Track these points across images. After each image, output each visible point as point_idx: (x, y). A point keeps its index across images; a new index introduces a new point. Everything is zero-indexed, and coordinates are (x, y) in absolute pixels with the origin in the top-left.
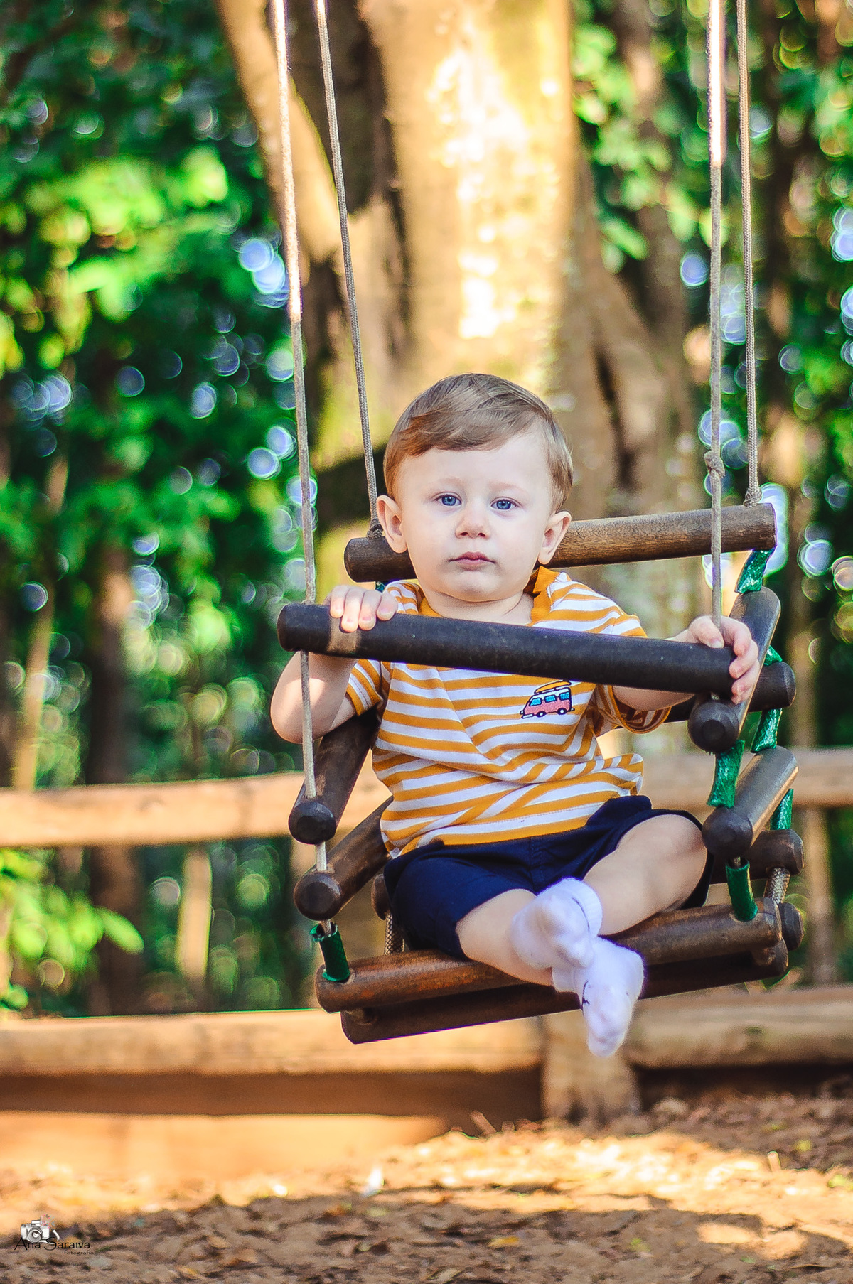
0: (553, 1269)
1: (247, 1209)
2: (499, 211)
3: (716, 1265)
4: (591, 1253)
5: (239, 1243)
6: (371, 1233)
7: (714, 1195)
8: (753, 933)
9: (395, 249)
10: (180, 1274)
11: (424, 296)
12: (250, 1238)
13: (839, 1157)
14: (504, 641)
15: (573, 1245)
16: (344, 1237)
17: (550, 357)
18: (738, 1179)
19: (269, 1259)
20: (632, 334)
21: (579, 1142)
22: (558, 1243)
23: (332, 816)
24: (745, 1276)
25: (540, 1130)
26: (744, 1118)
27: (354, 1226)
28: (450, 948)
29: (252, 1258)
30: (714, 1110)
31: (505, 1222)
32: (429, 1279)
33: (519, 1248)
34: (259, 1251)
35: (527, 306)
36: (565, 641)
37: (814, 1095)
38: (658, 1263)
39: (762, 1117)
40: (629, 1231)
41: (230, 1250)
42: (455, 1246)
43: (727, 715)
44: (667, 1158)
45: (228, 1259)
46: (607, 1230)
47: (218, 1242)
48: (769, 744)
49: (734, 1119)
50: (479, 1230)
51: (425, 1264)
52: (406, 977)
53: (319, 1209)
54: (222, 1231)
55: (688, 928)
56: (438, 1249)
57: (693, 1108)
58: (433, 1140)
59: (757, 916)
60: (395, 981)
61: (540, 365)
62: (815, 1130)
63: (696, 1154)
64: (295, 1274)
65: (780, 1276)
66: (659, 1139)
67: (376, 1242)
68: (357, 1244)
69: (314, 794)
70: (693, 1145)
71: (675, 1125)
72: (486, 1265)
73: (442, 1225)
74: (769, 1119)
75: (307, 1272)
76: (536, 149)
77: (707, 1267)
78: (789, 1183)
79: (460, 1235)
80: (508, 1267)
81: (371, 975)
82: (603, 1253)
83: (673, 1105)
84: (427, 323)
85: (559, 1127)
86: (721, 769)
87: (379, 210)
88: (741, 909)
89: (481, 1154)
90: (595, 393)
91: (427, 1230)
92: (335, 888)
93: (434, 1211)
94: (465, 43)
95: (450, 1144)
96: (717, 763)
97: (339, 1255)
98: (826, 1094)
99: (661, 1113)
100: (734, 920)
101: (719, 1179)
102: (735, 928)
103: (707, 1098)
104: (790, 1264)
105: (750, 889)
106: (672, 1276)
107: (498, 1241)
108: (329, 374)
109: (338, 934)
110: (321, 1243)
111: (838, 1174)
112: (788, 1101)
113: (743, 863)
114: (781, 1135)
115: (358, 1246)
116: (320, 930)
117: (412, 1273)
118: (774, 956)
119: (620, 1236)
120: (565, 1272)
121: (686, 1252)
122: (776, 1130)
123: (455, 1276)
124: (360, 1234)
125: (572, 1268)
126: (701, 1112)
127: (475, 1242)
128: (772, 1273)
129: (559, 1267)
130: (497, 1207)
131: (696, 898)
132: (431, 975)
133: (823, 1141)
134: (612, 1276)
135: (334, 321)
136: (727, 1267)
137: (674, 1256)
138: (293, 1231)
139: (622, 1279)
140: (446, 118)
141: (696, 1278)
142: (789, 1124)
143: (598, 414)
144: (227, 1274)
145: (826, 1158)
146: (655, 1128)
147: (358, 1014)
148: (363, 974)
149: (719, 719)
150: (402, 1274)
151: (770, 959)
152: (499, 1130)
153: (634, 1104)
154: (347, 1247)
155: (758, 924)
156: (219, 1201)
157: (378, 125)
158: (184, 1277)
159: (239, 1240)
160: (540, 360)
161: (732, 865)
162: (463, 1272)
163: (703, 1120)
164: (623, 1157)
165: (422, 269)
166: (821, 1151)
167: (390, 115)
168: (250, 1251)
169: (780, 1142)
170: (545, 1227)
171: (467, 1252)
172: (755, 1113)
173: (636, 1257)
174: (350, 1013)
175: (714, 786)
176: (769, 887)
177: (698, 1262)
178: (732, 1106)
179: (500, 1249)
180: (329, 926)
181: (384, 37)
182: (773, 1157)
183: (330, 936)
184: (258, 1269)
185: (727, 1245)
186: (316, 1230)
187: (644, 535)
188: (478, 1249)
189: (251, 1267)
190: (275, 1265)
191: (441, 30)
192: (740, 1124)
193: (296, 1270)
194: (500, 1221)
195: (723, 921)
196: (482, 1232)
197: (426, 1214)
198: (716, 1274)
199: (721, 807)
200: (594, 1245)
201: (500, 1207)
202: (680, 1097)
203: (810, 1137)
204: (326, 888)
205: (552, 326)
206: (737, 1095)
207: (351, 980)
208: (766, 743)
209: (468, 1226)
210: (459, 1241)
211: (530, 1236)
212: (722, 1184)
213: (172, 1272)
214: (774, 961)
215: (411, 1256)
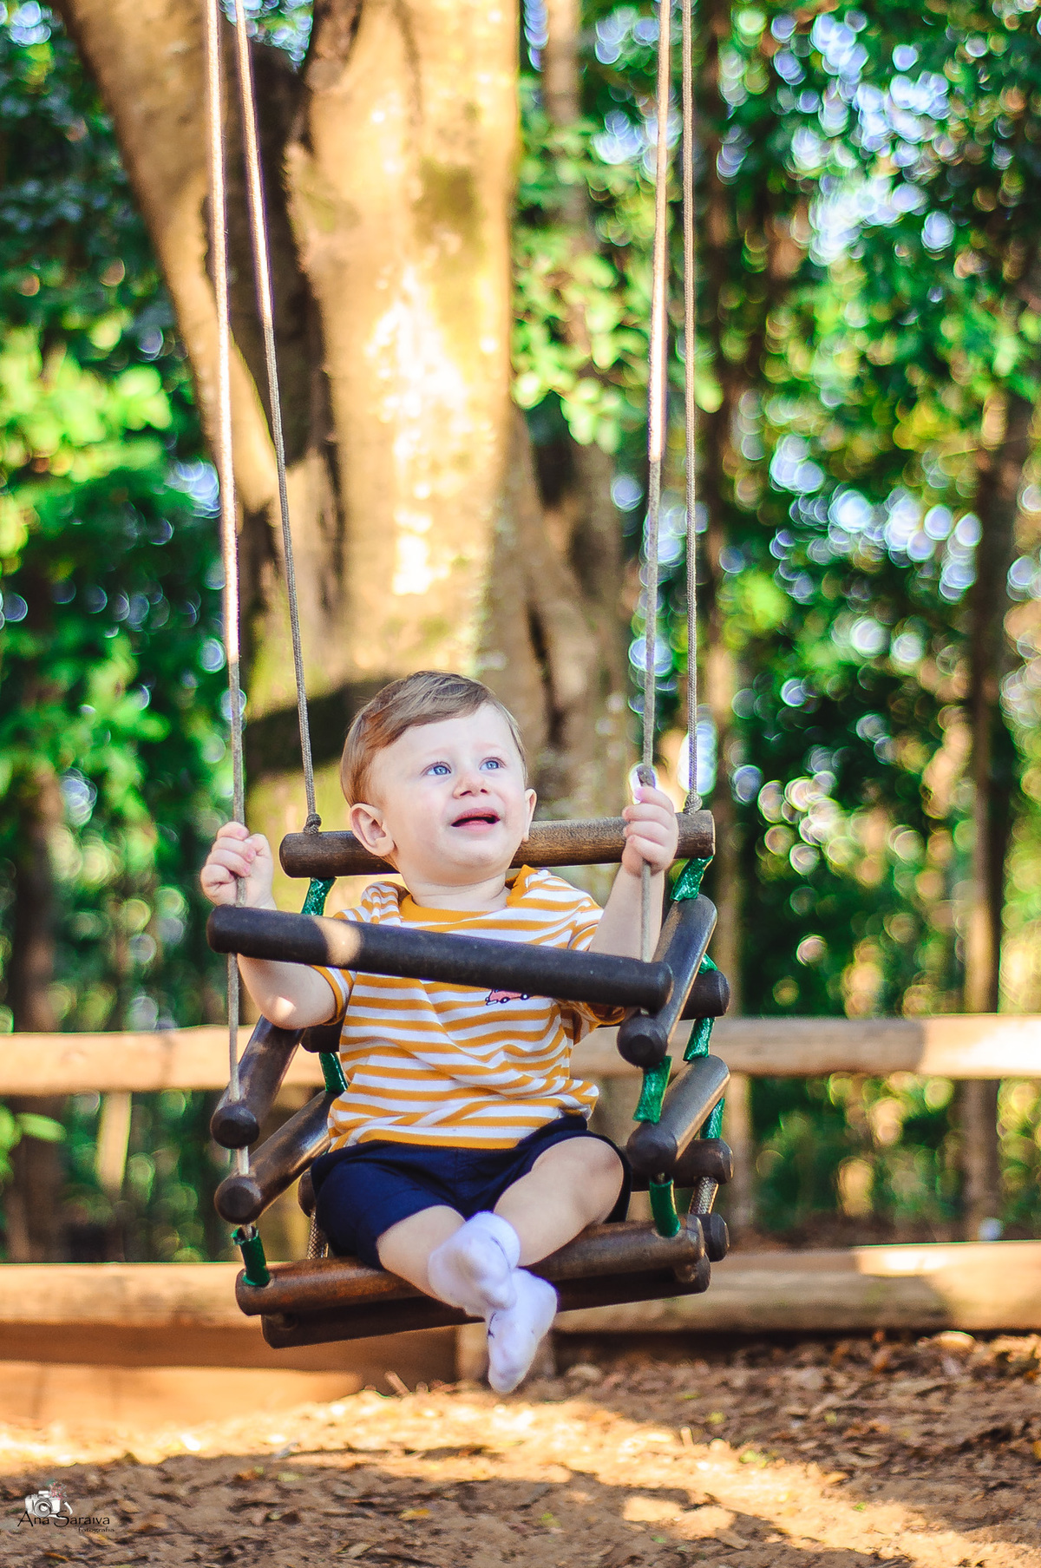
0: (464, 1544)
1: (159, 1468)
2: (435, 468)
3: (627, 1544)
4: (502, 1528)
5: (150, 1507)
6: (283, 1501)
7: (627, 1468)
8: (675, 1249)
9: (330, 502)
10: (90, 1540)
11: (357, 550)
12: (160, 1502)
13: (751, 1430)
14: (434, 950)
15: (484, 1519)
16: (256, 1504)
17: (482, 616)
18: (650, 1452)
19: (181, 1525)
20: (564, 592)
21: (493, 1407)
22: (468, 1516)
23: (255, 1120)
24: (655, 1557)
25: (455, 1392)
26: (659, 1385)
27: (266, 1493)
28: (370, 1259)
29: (162, 1524)
30: (629, 1376)
31: (416, 1493)
32: (339, 1553)
33: (431, 1521)
34: (170, 1517)
35: (461, 564)
36: (494, 952)
37: (729, 1363)
38: (569, 1540)
39: (677, 1383)
40: (541, 1505)
41: (141, 1515)
42: (365, 1517)
43: (657, 1030)
44: (580, 1426)
45: (138, 1524)
46: (519, 1503)
47: (129, 1506)
48: (701, 1053)
49: (648, 1386)
50: (391, 1500)
51: (335, 1535)
52: (326, 1283)
53: (231, 1471)
54: (133, 1495)
55: (611, 1242)
56: (350, 1520)
57: (607, 1373)
58: (346, 1398)
59: (679, 1232)
60: (316, 1287)
61: (472, 624)
62: (729, 1400)
63: (609, 1423)
64: (205, 1543)
65: (689, 1557)
66: (573, 1406)
67: (287, 1511)
68: (269, 1511)
69: (238, 1097)
70: (606, 1415)
71: (589, 1390)
72: (397, 1541)
73: (353, 1494)
74: (683, 1387)
75: (217, 1540)
76: (474, 406)
77: (618, 1545)
78: (700, 1457)
79: (371, 1506)
80: (418, 1542)
81: (293, 1281)
82: (513, 1528)
83: (588, 1371)
84: (361, 580)
85: (472, 1390)
86: (648, 1084)
87: (315, 464)
88: (663, 1223)
89: (394, 1415)
90: (526, 652)
91: (339, 1499)
92: (256, 1191)
93: (345, 1477)
94: (406, 299)
95: (364, 1403)
96: (645, 1078)
97: (251, 1523)
98: (740, 1362)
99: (575, 1378)
100: (657, 1235)
101: (632, 1451)
102: (657, 1244)
103: (621, 1364)
104: (701, 1546)
105: (674, 1206)
106: (582, 1554)
107: (409, 1513)
108: (260, 625)
109: (258, 1238)
110: (231, 1509)
111: (750, 1449)
112: (702, 1368)
113: (667, 1179)
114: (693, 1405)
115: (269, 1514)
116: (241, 1234)
117: (323, 1546)
118: (697, 1273)
119: (532, 1510)
120: (476, 1549)
121: (596, 1530)
122: (689, 1400)
123: (365, 1551)
124: (269, 1501)
125: (482, 1544)
126: (615, 1378)
127: (386, 1513)
128: (681, 1554)
129: (470, 1543)
130: (408, 1475)
131: (619, 1212)
132: (351, 1283)
133: (735, 1412)
134: (522, 1553)
135: (267, 572)
136: (637, 1547)
137: (585, 1533)
138: (204, 1496)
139: (532, 1556)
140: (384, 374)
141: (605, 1557)
142: (703, 1393)
143: (530, 673)
144: (137, 1540)
145: (739, 1432)
146: (570, 1394)
147: (278, 1319)
148: (283, 1279)
149: (648, 1034)
150: (313, 1547)
151: (693, 1276)
152: (412, 1389)
153: (549, 1368)
154: (258, 1515)
155: (680, 1241)
156: (131, 1460)
157: (315, 376)
158: (94, 1544)
159: (150, 1504)
160: (472, 618)
161: (656, 1181)
162: (373, 1546)
163: (617, 1386)
164: (537, 1424)
165: (359, 524)
166: (734, 1423)
167: (327, 369)
168: (162, 1516)
169: (694, 1412)
170: (456, 1499)
171: (377, 1524)
172: (669, 1381)
173: (547, 1533)
174: (270, 1318)
175: (641, 1101)
176: (696, 1196)
177: (608, 1540)
178: (646, 1372)
179: (411, 1522)
180: (250, 1230)
181: (323, 290)
182: (686, 1432)
183: (250, 1240)
184: (169, 1537)
185: (638, 1523)
186: (228, 1495)
187: (581, 839)
188: (389, 1521)
189: (162, 1534)
190: (186, 1533)
191: (382, 285)
192: (653, 1392)
193: (206, 1539)
194: (411, 1490)
195: (645, 1237)
196: (394, 1503)
197: (337, 1480)
198: (627, 1554)
199: (646, 1123)
200: (505, 1519)
201: (412, 1475)
202: (594, 1362)
203: (722, 1409)
204: (247, 1194)
205: (483, 584)
206: (653, 1362)
207: (271, 1284)
208: (698, 1051)
209: (380, 1495)
210: (370, 1513)
211: (441, 1508)
212: (635, 1457)
213: (82, 1537)
214: (697, 1278)
215: (321, 1527)
